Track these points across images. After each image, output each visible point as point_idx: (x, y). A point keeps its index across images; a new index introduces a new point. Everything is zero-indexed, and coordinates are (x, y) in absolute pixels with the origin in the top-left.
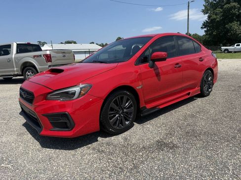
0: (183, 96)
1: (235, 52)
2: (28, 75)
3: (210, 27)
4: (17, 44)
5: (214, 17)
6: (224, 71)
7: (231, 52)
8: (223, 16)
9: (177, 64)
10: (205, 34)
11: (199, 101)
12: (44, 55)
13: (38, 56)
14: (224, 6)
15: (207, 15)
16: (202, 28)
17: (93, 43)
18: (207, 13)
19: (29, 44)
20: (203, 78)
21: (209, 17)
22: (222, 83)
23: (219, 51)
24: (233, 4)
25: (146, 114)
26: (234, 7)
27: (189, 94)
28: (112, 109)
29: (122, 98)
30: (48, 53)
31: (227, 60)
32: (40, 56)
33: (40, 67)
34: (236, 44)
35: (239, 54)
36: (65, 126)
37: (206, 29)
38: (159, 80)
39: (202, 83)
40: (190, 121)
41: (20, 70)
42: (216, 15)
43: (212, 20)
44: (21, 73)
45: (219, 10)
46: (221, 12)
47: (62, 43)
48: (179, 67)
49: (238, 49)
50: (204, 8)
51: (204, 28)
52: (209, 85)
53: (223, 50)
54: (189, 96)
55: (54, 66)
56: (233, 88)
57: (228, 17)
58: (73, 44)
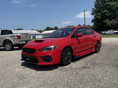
1: (109, 34)
2: (7, 46)
3: (95, 22)
4: (1, 30)
5: (97, 17)
6: (104, 43)
7: (107, 34)
8: (101, 16)
9: (86, 38)
10: (93, 25)
11: (95, 55)
12: (16, 36)
13: (13, 36)
14: (101, 11)
15: (94, 16)
16: (91, 22)
17: (33, 30)
18: (94, 15)
19: (7, 31)
20: (96, 45)
21: (95, 17)
22: (104, 48)
23: (101, 34)
24: (106, 11)
25: (76, 58)
26: (106, 12)
27: (91, 51)
28: (64, 55)
29: (67, 51)
30: (19, 34)
31: (105, 38)
32: (15, 36)
33: (14, 42)
34: (109, 31)
35: (111, 35)
36: (48, 61)
37: (94, 23)
38: (80, 45)
39: (96, 47)
40: (93, 60)
41: (2, 44)
42: (98, 16)
43: (96, 18)
44: (3, 45)
45: (99, 14)
46: (101, 15)
47: (14, 30)
49: (110, 33)
50: (92, 12)
51: (93, 22)
52: (99, 47)
53: (103, 33)
54: (91, 52)
55: (22, 41)
56: (109, 49)
57: (104, 17)
58: (22, 30)
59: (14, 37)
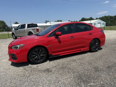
0: (77, 51)
4: (28, 24)
12: (36, 29)
20: (91, 43)
39: (90, 46)
47: (56, 21)
48: (73, 38)
58: (60, 22)
59: (34, 30)
